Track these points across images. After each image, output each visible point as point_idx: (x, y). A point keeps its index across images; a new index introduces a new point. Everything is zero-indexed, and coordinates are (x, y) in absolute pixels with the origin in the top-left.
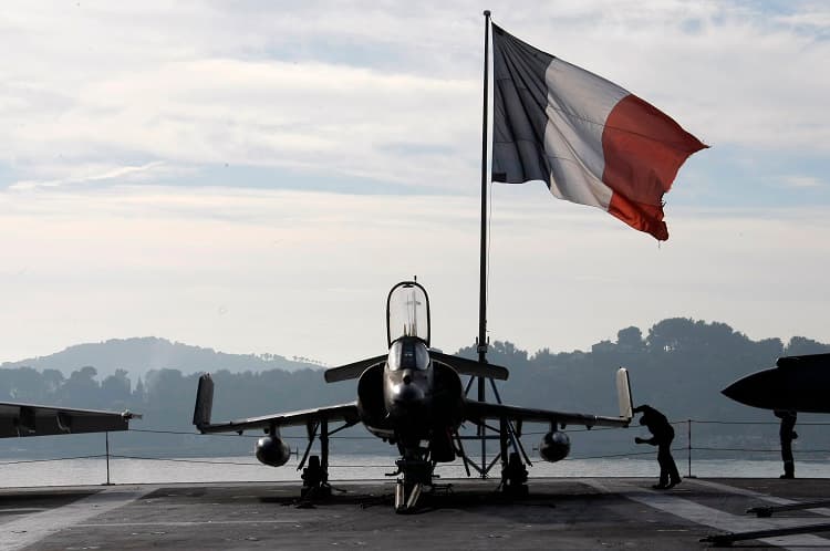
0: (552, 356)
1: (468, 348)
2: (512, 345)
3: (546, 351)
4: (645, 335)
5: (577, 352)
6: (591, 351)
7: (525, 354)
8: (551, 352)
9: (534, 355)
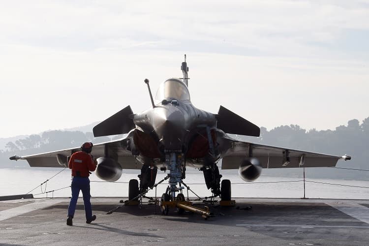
0: (317, 132)
1: (278, 127)
2: (299, 127)
3: (314, 130)
4: (361, 123)
5: (329, 130)
6: (335, 130)
7: (305, 130)
8: (316, 130)
9: (308, 131)
